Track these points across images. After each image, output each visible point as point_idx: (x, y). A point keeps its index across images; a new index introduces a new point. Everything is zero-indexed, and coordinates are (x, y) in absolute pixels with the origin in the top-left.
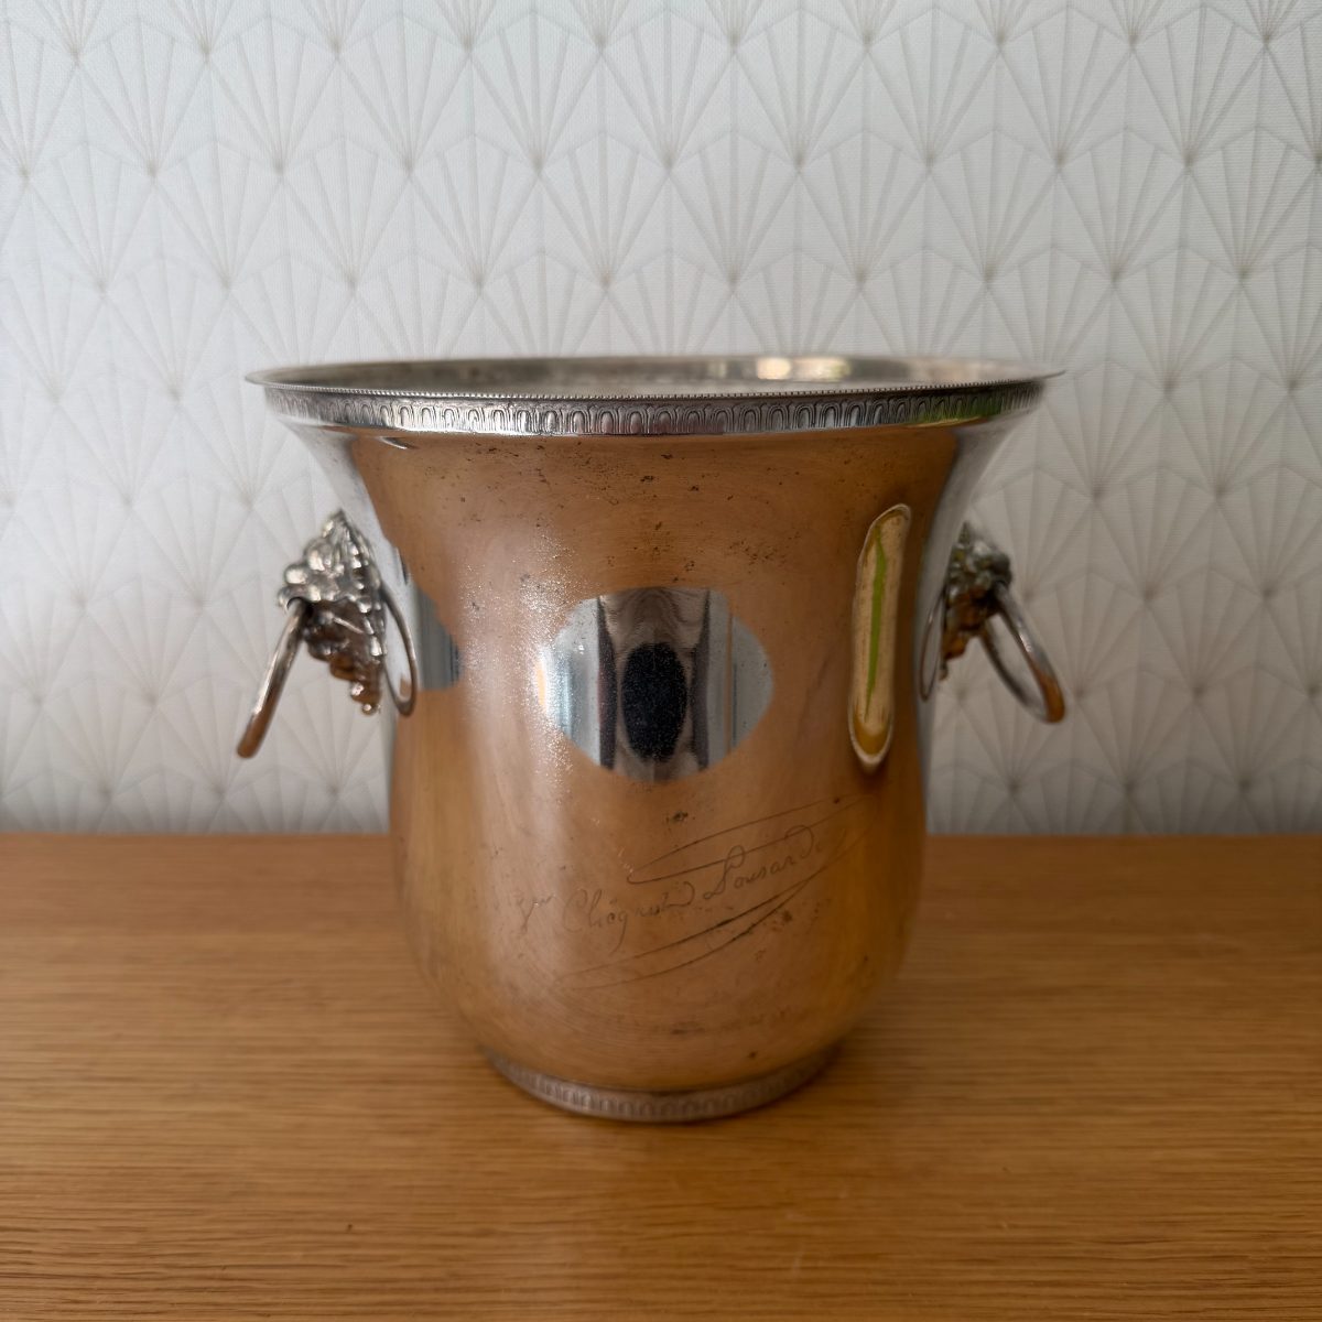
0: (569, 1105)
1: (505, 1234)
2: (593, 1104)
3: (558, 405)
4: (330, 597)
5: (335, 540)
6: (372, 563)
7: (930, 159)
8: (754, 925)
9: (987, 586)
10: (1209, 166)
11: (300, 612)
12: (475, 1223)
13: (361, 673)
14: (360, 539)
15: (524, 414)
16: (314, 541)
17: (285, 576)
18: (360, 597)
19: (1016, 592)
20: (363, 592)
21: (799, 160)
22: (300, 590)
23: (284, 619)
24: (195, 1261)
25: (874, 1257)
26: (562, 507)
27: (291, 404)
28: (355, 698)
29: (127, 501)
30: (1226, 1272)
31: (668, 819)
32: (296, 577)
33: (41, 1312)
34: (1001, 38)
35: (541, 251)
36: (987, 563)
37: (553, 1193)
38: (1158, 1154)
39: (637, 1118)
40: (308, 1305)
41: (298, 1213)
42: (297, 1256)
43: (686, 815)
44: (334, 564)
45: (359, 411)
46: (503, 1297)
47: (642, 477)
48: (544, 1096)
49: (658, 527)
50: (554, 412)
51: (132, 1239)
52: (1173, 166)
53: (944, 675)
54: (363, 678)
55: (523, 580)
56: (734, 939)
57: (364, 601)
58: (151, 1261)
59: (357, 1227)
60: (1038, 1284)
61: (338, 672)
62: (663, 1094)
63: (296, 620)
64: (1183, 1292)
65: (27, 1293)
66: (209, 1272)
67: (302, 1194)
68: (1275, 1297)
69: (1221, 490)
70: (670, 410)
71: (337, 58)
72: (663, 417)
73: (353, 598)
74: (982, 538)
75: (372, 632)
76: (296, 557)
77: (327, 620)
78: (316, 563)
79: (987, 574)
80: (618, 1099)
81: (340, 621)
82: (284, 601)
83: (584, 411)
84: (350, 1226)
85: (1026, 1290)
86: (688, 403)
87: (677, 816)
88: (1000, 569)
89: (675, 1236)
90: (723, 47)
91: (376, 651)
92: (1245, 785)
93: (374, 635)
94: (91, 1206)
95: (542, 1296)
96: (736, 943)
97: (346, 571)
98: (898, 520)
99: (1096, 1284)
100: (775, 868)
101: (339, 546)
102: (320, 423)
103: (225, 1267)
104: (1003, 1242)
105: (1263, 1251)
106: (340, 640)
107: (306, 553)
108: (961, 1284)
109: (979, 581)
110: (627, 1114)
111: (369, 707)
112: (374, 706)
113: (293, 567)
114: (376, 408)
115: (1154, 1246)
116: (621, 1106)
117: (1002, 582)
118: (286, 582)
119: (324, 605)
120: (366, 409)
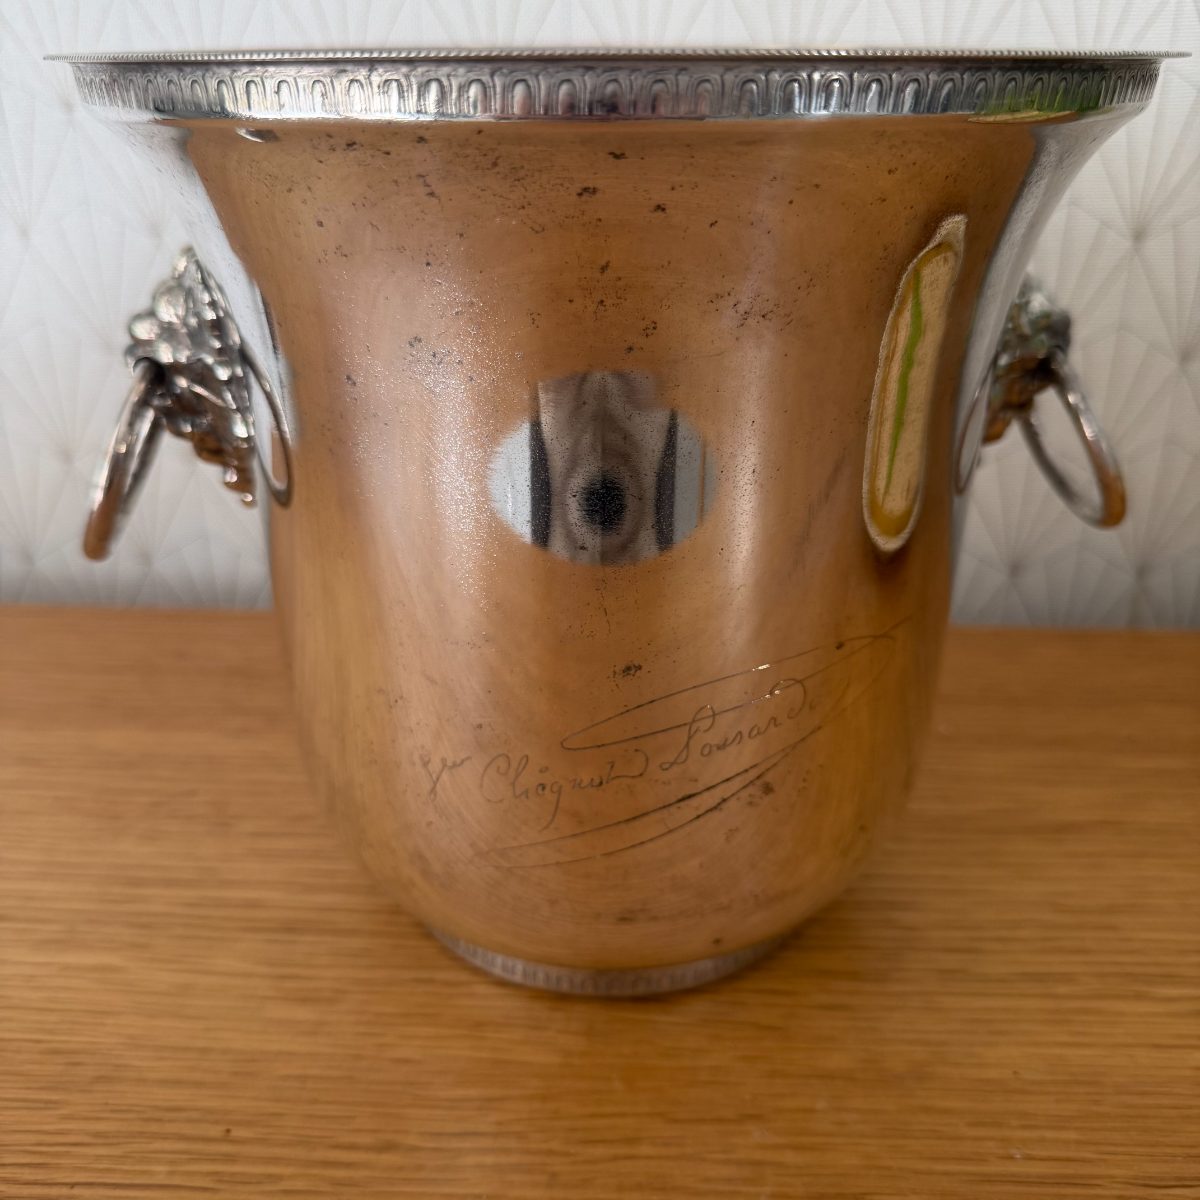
0: (497, 971)
1: (414, 1149)
2: (525, 974)
3: (445, 70)
4: (183, 360)
5: (186, 284)
6: (227, 313)
8: (724, 800)
9: (1042, 355)
11: (148, 376)
12: (374, 1131)
13: (231, 457)
14: (212, 283)
15: (394, 84)
16: (164, 283)
17: (131, 329)
18: (217, 358)
19: (1077, 361)
20: (220, 352)
22: (148, 348)
23: (128, 385)
24: (40, 1175)
26: (461, 235)
28: (228, 485)
31: (615, 672)
32: (145, 331)
36: (1044, 322)
37: (473, 1092)
39: (578, 992)
43: (640, 668)
44: (186, 313)
47: (577, 187)
49: (603, 269)
50: (438, 81)
54: (236, 463)
55: (411, 345)
56: (698, 817)
57: (221, 363)
59: (237, 1133)
61: (205, 454)
63: (142, 386)
67: (178, 1083)
70: (622, 76)
72: (611, 88)
73: (210, 360)
75: (234, 406)
76: (143, 304)
77: (181, 387)
78: (169, 313)
79: (1043, 337)
80: (554, 972)
81: (199, 390)
82: (129, 362)
83: (486, 78)
84: (228, 1131)
86: (652, 66)
87: (628, 668)
88: (1058, 329)
89: (615, 1158)
91: (242, 431)
93: (238, 410)
96: (701, 820)
97: (199, 324)
98: (946, 260)
100: (755, 732)
101: (190, 291)
103: (73, 1185)
106: (201, 414)
107: (154, 298)
109: (1033, 347)
110: (565, 987)
111: (247, 498)
112: (254, 496)
113: (138, 317)
114: (186, 83)
116: (559, 980)
117: (1059, 347)
118: (133, 337)
119: (176, 368)
120: (172, 86)
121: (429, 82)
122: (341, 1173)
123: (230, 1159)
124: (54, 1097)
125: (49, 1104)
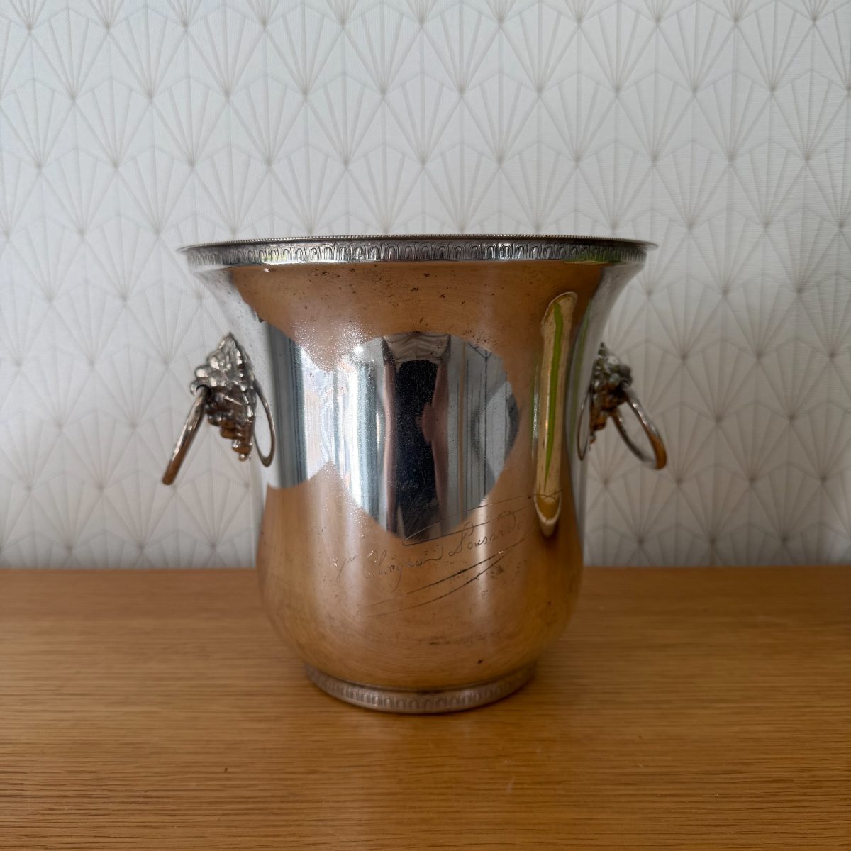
0: (365, 704)
1: (326, 772)
2: (380, 701)
3: (364, 243)
4: (223, 384)
5: (226, 350)
6: (249, 361)
7: (578, 159)
8: (480, 574)
9: (617, 384)
10: (742, 162)
11: (204, 394)
12: (306, 767)
13: (239, 431)
15: (343, 249)
16: (213, 352)
17: (195, 373)
18: (240, 381)
20: (243, 378)
21: (500, 160)
22: (204, 381)
23: (194, 399)
24: (128, 788)
25: (559, 783)
26: (365, 309)
27: (205, 259)
28: (234, 449)
29: (92, 363)
30: (780, 788)
32: (201, 373)
33: (29, 815)
34: (617, 89)
35: (348, 213)
36: (616, 369)
38: (736, 729)
39: (408, 710)
40: (200, 810)
41: (194, 763)
42: (193, 785)
44: (225, 364)
45: (246, 255)
46: (325, 805)
47: (412, 288)
48: (349, 700)
49: (421, 321)
50: (361, 248)
51: (87, 777)
52: (721, 163)
53: (593, 440)
54: (240, 435)
56: (468, 583)
57: (243, 383)
58: (99, 788)
59: (231, 770)
60: (662, 796)
61: (226, 433)
62: (425, 692)
63: (201, 399)
64: (755, 799)
65: (20, 805)
66: (137, 794)
67: (196, 753)
68: (811, 801)
69: (759, 355)
70: (429, 245)
71: (228, 101)
72: (424, 249)
73: (237, 383)
74: (613, 355)
75: (248, 402)
76: (202, 362)
77: (220, 398)
78: (215, 365)
79: (616, 376)
80: (395, 697)
81: (227, 398)
82: (194, 388)
83: (378, 246)
84: (226, 769)
85: (656, 799)
86: (439, 240)
88: (625, 374)
89: (432, 772)
90: (455, 95)
91: (250, 414)
92: (785, 539)
93: (249, 404)
94: (62, 760)
95: (348, 804)
96: (469, 585)
97: (232, 367)
99: (700, 795)
100: (493, 538)
101: (229, 353)
102: (223, 267)
103: (146, 791)
104: (639, 774)
105: (803, 777)
106: (228, 411)
107: (208, 359)
108: (614, 796)
109: (612, 380)
110: (401, 708)
111: (243, 456)
112: (246, 454)
113: (200, 368)
114: (256, 252)
115: (734, 776)
116: (398, 702)
117: (626, 382)
118: (196, 376)
119: (218, 389)
120: (250, 253)
121: (357, 249)
122: (290, 782)
123: (229, 779)
124: (130, 760)
125: (126, 763)
